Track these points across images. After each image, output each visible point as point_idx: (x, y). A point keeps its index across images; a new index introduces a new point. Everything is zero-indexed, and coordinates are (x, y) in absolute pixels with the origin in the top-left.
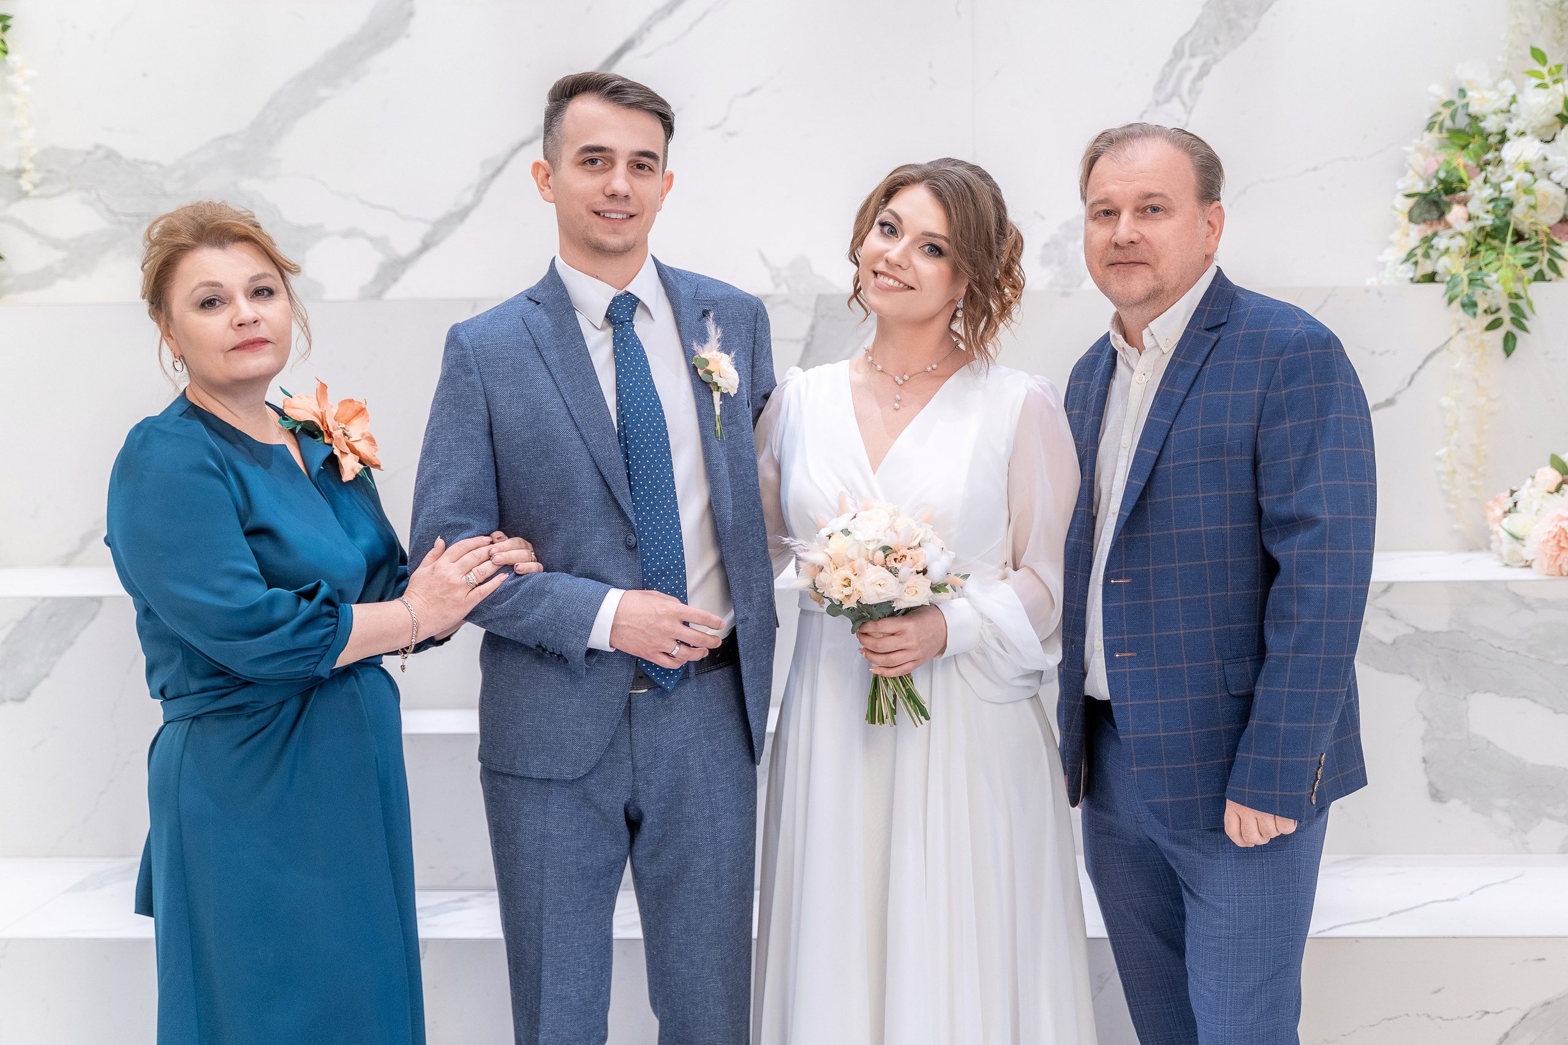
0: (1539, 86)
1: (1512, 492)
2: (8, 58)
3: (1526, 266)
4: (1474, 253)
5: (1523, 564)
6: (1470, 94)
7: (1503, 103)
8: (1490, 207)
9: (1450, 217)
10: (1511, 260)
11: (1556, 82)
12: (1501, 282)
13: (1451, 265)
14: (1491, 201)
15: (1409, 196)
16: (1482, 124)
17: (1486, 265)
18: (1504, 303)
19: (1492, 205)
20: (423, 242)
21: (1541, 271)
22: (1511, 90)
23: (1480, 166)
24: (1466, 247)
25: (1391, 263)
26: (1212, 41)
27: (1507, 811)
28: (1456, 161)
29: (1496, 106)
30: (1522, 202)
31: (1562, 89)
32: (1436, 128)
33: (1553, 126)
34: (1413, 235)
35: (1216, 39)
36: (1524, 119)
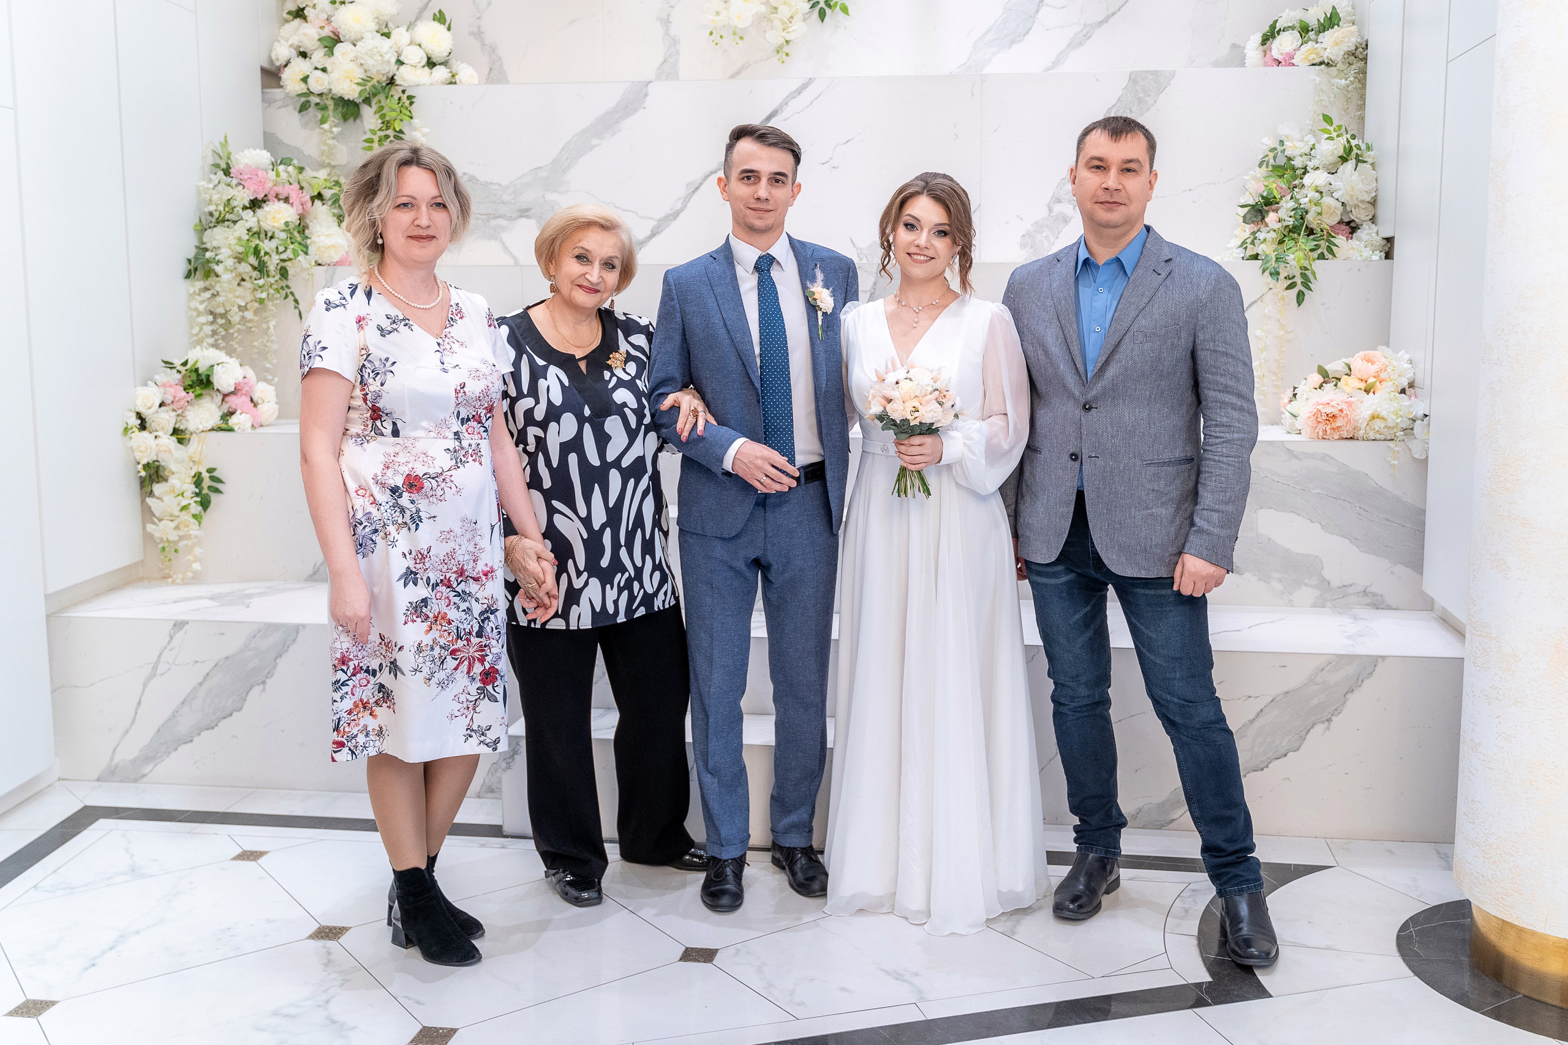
0: (1328, 139)
1: (1295, 388)
2: (412, 121)
3: (1312, 250)
4: (1281, 242)
5: (1298, 432)
6: (1286, 143)
7: (1307, 150)
8: (1292, 213)
9: (1267, 220)
10: (1303, 247)
11: (1338, 136)
12: (1296, 260)
13: (1266, 249)
14: (1293, 210)
15: (1242, 206)
16: (1293, 162)
17: (1288, 249)
18: (1297, 273)
19: (1294, 212)
20: (652, 231)
21: (1322, 253)
22: (1312, 141)
23: (1289, 188)
24: (1276, 238)
25: (1231, 248)
26: (1128, 111)
27: (1280, 580)
28: (1274, 185)
29: (1302, 151)
30: (1313, 210)
31: (1342, 141)
32: (1265, 165)
33: (1336, 163)
34: (1245, 231)
35: (1130, 110)
36: (1319, 160)
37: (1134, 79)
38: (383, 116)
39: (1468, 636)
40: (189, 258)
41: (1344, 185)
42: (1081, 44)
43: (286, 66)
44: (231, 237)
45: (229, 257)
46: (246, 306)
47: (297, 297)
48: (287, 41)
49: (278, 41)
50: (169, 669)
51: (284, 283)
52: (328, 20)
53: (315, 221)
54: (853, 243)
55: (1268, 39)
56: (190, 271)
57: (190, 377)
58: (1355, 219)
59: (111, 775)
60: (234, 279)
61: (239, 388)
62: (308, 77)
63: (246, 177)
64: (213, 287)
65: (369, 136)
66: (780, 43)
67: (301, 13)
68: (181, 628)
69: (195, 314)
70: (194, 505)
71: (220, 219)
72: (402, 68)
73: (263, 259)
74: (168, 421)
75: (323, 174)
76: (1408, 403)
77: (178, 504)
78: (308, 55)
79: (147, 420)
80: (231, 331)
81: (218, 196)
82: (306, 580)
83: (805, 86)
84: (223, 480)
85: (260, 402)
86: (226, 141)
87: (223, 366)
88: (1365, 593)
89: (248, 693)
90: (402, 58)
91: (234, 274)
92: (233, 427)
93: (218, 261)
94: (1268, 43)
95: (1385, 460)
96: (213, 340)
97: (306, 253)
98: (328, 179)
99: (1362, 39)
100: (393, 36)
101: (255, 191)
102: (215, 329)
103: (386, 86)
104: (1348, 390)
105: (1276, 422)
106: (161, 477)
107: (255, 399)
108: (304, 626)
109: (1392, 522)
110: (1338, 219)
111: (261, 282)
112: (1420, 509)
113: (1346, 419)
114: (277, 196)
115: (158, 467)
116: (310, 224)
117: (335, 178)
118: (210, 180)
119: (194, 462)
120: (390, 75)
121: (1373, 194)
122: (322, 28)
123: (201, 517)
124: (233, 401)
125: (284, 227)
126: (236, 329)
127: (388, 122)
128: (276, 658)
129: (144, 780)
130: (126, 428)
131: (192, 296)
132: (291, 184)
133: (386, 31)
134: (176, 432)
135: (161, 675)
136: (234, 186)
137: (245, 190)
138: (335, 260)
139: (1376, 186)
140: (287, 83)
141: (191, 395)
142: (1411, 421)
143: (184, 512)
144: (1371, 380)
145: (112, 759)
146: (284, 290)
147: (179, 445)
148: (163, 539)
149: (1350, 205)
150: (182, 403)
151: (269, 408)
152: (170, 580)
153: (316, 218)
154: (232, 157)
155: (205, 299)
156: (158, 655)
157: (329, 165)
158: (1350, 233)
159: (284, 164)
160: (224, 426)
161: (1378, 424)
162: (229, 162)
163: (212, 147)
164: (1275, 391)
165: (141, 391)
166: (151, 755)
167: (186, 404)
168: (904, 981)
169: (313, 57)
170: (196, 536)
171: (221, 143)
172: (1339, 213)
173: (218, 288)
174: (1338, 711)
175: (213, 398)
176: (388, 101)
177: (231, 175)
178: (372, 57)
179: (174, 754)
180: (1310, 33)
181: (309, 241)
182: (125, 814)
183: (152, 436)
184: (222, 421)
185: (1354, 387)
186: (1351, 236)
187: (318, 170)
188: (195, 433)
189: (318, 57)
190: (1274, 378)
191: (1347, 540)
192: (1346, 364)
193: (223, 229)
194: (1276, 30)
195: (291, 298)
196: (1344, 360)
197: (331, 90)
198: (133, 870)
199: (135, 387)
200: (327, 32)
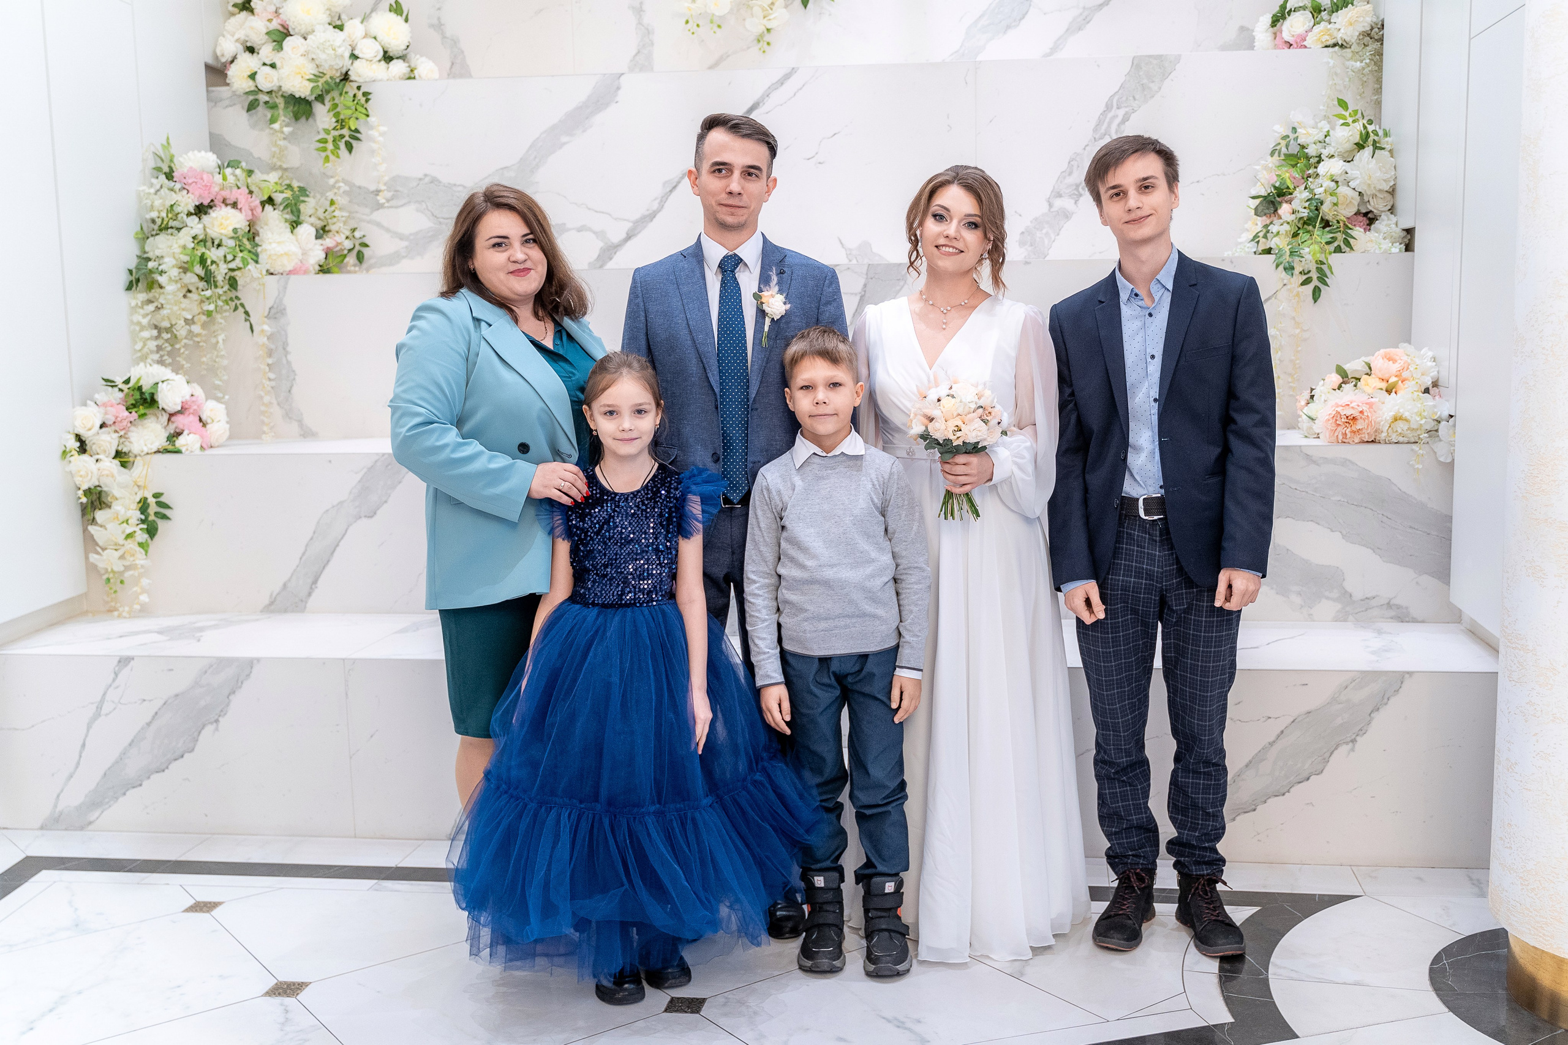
0: (1343, 125)
1: (1312, 390)
2: (369, 119)
3: (1328, 243)
4: (1295, 235)
5: (1316, 436)
6: (1299, 130)
7: (1321, 137)
8: (1307, 205)
9: (1280, 211)
10: (1319, 239)
11: (1354, 121)
12: (1312, 253)
13: (1281, 243)
14: (1307, 201)
15: (1254, 198)
16: (1306, 151)
17: (1302, 243)
18: (1313, 267)
19: (1308, 203)
20: (627, 234)
21: (1339, 246)
22: (1327, 127)
23: (1303, 178)
24: (1290, 231)
25: (1241, 243)
26: (1131, 98)
27: (1299, 594)
28: (1288, 175)
29: (1315, 138)
30: (1328, 201)
31: (1359, 126)
32: (1276, 154)
33: (1352, 151)
34: (1257, 224)
35: (1134, 97)
36: (1334, 147)
37: (1137, 64)
38: (337, 115)
39: (1502, 649)
40: (130, 268)
41: (1361, 174)
42: (1080, 29)
43: (232, 62)
44: (175, 246)
45: (173, 267)
46: (193, 319)
47: (247, 309)
48: (233, 36)
49: (224, 36)
50: (115, 709)
51: (233, 294)
52: (277, 12)
53: (265, 227)
54: (841, 243)
55: (1278, 21)
56: (131, 282)
57: (133, 395)
58: (1373, 210)
59: (54, 823)
60: (178, 290)
61: (187, 406)
62: (256, 73)
63: (190, 181)
64: (157, 300)
65: (322, 135)
66: (761, 31)
67: (247, 5)
68: (126, 665)
69: (138, 328)
70: (139, 532)
71: (163, 226)
72: (357, 63)
73: (209, 268)
74: (110, 443)
75: (273, 177)
76: (1431, 403)
77: (123, 532)
78: (256, 50)
79: (87, 442)
80: (177, 346)
81: (161, 201)
82: (262, 612)
83: (787, 77)
84: (171, 506)
85: (209, 421)
86: (168, 143)
87: (168, 383)
88: (1389, 605)
89: (200, 732)
90: (356, 53)
91: (179, 285)
92: (181, 448)
93: (162, 271)
94: (1279, 25)
95: (1408, 463)
96: (158, 355)
97: (257, 262)
98: (280, 182)
99: (1378, 18)
100: (346, 28)
101: (200, 196)
102: (160, 344)
103: (339, 83)
104: (1369, 390)
105: (1292, 426)
106: (104, 503)
107: (204, 418)
108: (258, 660)
109: (1417, 530)
110: (1355, 210)
111: (208, 293)
112: (1446, 516)
113: (1367, 421)
114: (224, 201)
115: (100, 493)
116: (261, 231)
117: (287, 182)
118: (152, 185)
119: (139, 486)
120: (344, 71)
121: (1392, 183)
122: (270, 20)
123: (148, 546)
124: (180, 421)
125: (232, 235)
126: (182, 344)
127: (343, 121)
128: (230, 694)
129: (90, 827)
130: (64, 452)
131: (134, 309)
132: (239, 188)
133: (339, 23)
134: (118, 454)
135: (107, 715)
136: (177, 191)
137: (190, 195)
138: (289, 268)
139: (1395, 174)
140: (233, 80)
141: (134, 415)
142: (1436, 423)
143: (129, 541)
144: (1393, 380)
145: (55, 806)
146: (233, 301)
147: (122, 469)
148: (107, 569)
149: (1367, 194)
150: (125, 423)
151: (219, 428)
152: (116, 613)
153: (266, 224)
154: (175, 160)
155: (148, 312)
156: (102, 693)
157: (280, 168)
158: (1368, 225)
159: (232, 167)
160: (170, 448)
161: (1401, 426)
162: (172, 165)
163: (153, 149)
164: (1291, 393)
165: (81, 411)
166: (98, 800)
167: (129, 425)
168: (906, 1028)
169: (260, 52)
170: (142, 566)
171: (163, 145)
172: (1356, 204)
173: (162, 300)
174: (1363, 731)
175: (158, 418)
176: (342, 97)
177: (174, 180)
178: (324, 52)
179: (122, 800)
180: (1323, 13)
181: (259, 249)
182: (70, 864)
183: (93, 459)
184: (168, 442)
185: (1375, 387)
186: (1369, 227)
187: (268, 173)
188: (140, 455)
189: (267, 52)
190: (1290, 380)
191: (1369, 550)
192: (1366, 363)
193: (166, 236)
194: (1287, 11)
195: (241, 310)
196: (1363, 358)
197: (281, 87)
198: (77, 925)
199: (74, 407)
200: (275, 25)
